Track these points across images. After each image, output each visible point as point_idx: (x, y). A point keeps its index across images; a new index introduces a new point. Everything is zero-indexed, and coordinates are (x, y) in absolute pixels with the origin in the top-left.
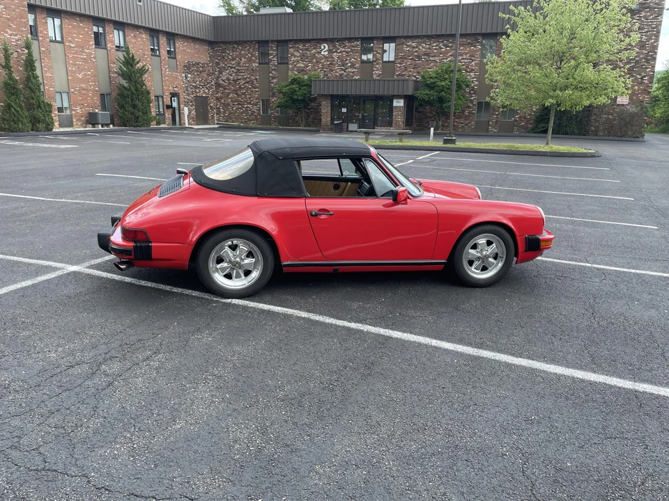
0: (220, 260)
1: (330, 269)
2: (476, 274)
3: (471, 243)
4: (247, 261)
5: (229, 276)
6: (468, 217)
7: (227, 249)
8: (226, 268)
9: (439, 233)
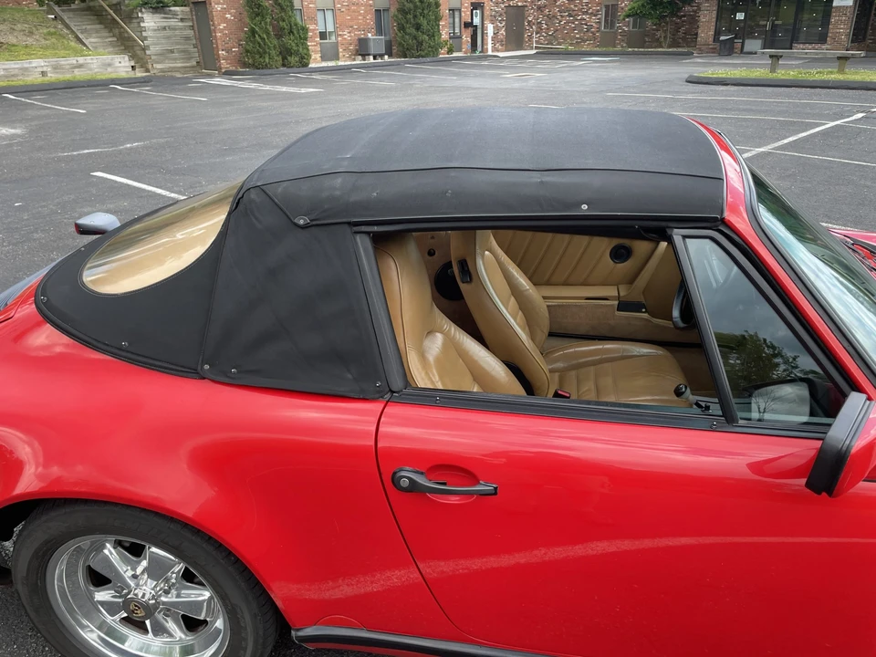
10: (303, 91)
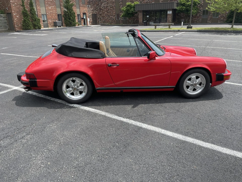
0: (68, 87)
1: (119, 91)
2: (190, 92)
3: (188, 78)
4: (81, 87)
5: (73, 94)
6: (187, 65)
7: (71, 82)
8: (71, 90)
9: (171, 73)
10: (42, 35)
